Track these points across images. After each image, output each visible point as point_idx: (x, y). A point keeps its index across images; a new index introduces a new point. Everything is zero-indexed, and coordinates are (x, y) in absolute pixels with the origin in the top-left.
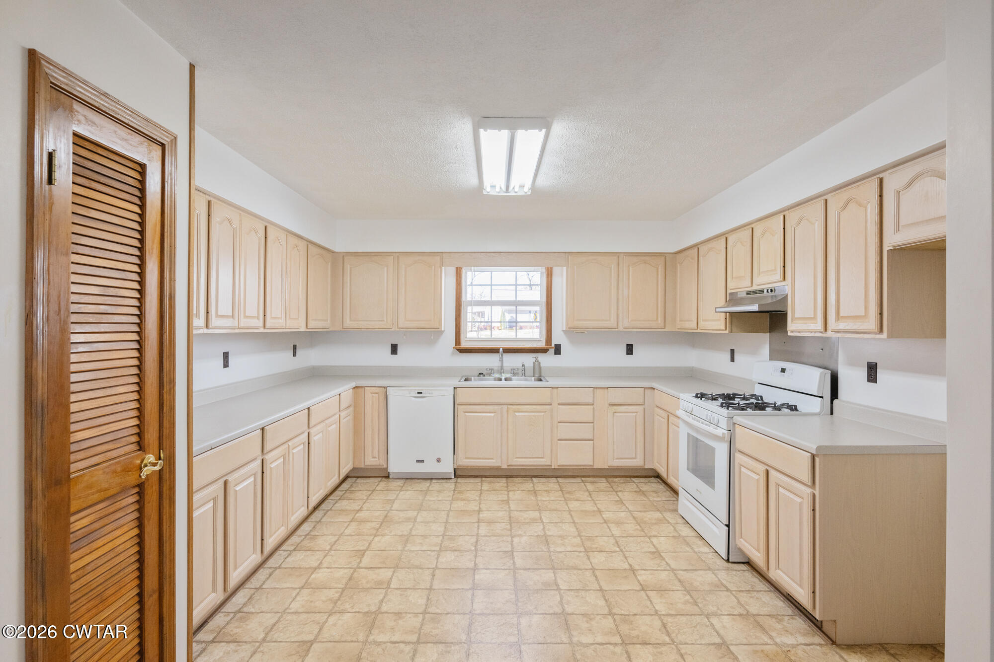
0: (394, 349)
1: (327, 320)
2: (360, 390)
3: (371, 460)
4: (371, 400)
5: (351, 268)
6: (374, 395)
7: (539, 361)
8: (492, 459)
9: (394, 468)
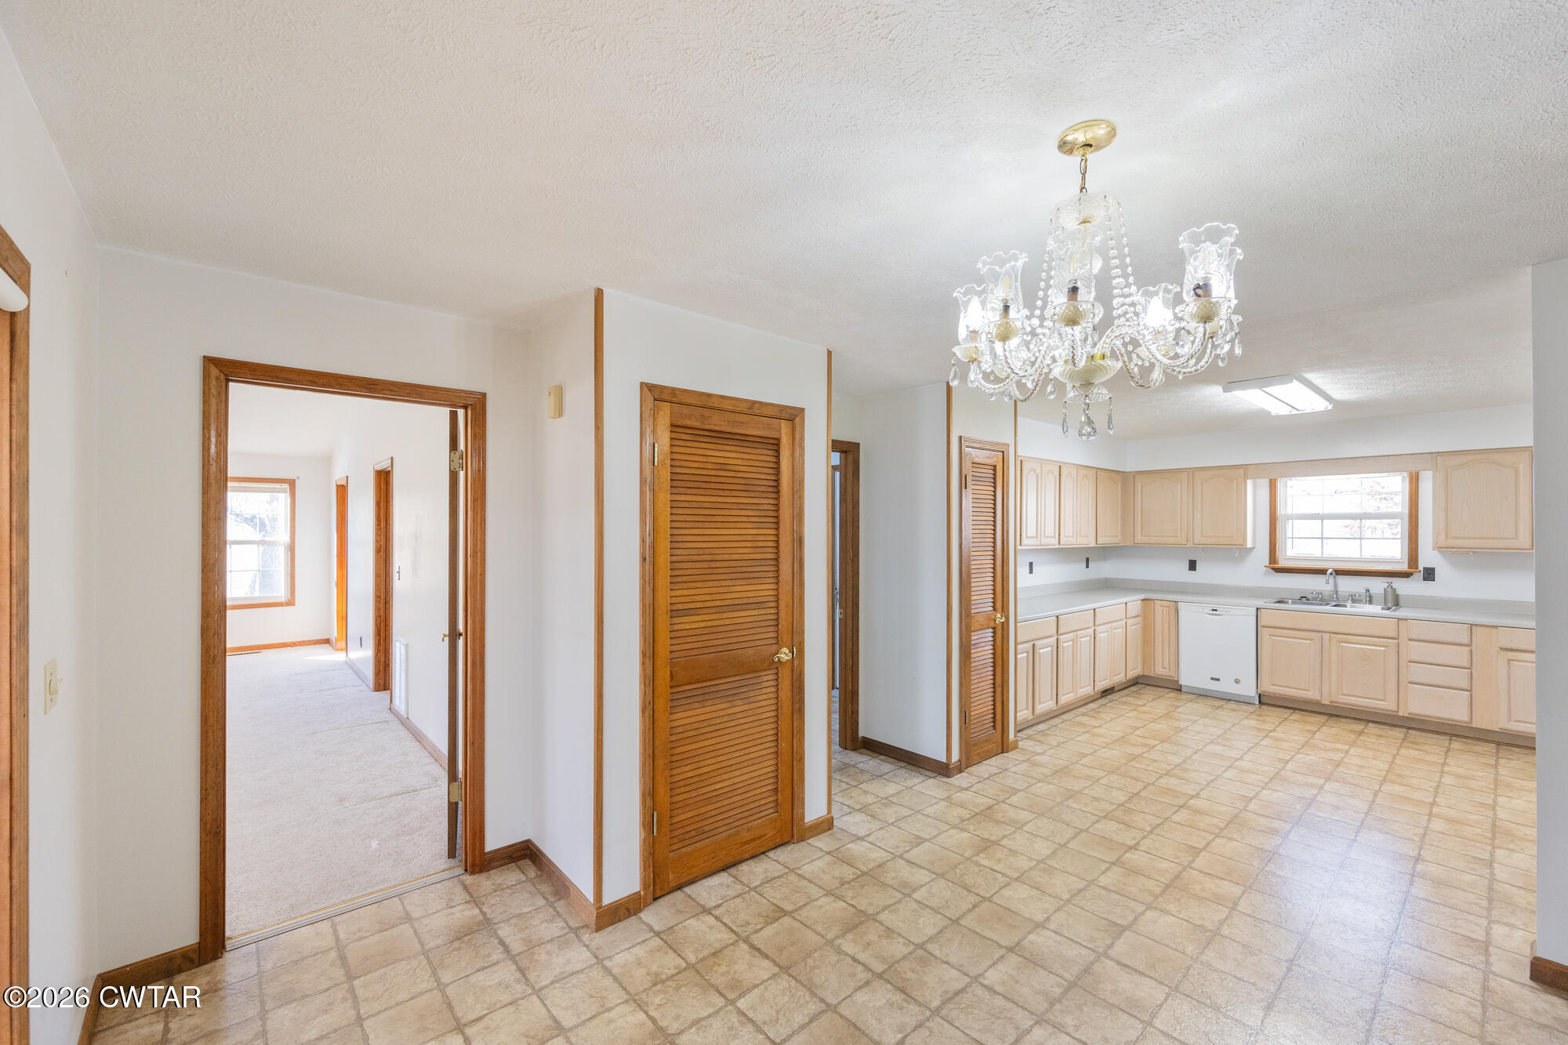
0: (1193, 566)
1: (1117, 536)
2: (1149, 602)
3: (1160, 670)
4: (1160, 612)
5: (1142, 487)
6: (1165, 608)
7: (1394, 587)
8: (1308, 691)
9: (1184, 681)
